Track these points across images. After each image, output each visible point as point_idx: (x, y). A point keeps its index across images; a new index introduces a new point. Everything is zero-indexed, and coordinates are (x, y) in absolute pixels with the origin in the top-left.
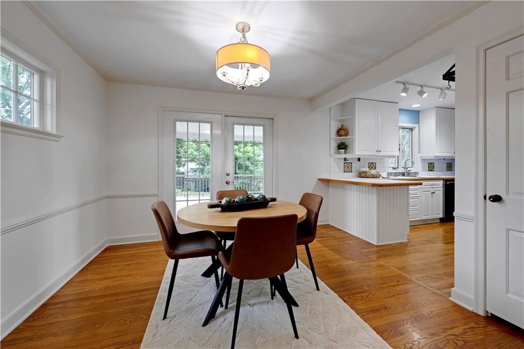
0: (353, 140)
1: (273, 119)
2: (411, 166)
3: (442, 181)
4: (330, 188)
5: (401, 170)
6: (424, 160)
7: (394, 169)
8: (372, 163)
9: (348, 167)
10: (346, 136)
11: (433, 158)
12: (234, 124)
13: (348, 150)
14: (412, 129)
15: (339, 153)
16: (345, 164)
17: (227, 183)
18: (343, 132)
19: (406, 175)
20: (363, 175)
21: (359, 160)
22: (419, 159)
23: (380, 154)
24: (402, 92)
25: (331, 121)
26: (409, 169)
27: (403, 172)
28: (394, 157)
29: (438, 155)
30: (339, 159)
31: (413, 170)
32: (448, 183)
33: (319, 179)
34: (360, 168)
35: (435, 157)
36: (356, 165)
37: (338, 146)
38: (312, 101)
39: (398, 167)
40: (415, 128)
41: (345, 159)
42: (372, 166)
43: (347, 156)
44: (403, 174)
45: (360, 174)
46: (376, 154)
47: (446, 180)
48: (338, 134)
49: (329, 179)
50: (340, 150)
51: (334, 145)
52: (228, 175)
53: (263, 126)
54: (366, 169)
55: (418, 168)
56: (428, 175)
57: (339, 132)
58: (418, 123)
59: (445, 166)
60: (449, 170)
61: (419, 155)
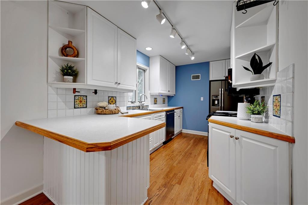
2: (144, 101)
3: (165, 112)
5: (137, 104)
6: (152, 96)
7: (133, 103)
8: (113, 97)
9: (81, 102)
10: (77, 57)
11: (158, 94)
13: (79, 78)
14: (144, 71)
15: (63, 81)
16: (77, 98)
18: (70, 51)
19: (141, 108)
20: (100, 111)
21: (96, 92)
22: (149, 95)
23: (119, 87)
25: (50, 29)
26: (143, 103)
27: (139, 105)
28: (132, 91)
29: (161, 92)
31: (145, 104)
32: (168, 113)
34: (99, 102)
35: (159, 93)
36: (92, 99)
37: (61, 71)
39: (135, 101)
40: (147, 69)
41: (74, 90)
42: (112, 100)
43: (76, 86)
44: (139, 108)
45: (97, 109)
46: (115, 86)
47: (167, 111)
50: (66, 77)
51: (55, 68)
54: (104, 104)
55: (148, 102)
56: (154, 107)
57: (65, 50)
58: (148, 66)
59: (162, 100)
60: (164, 103)
61: (149, 92)
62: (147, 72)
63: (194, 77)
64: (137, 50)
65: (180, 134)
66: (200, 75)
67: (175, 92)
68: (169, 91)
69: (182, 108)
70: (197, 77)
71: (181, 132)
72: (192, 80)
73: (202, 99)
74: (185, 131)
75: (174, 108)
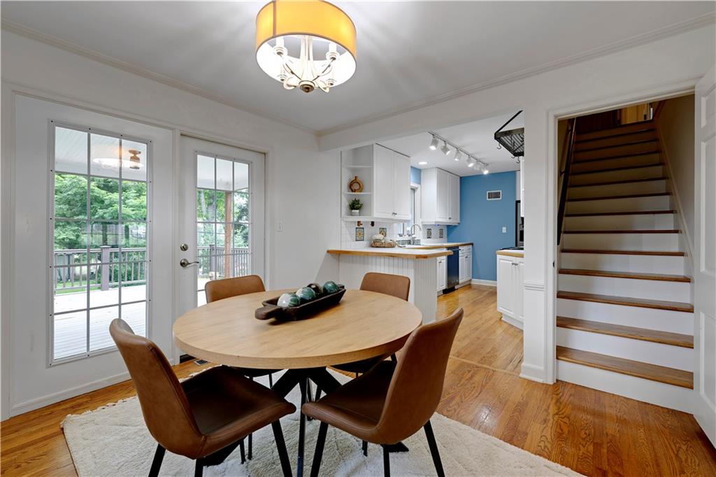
0: (370, 197)
1: (265, 154)
4: (340, 263)
5: (407, 237)
6: (424, 226)
7: (401, 236)
8: (383, 229)
9: (360, 234)
10: (361, 191)
11: (433, 223)
12: (197, 152)
13: (364, 210)
14: (414, 190)
15: (352, 215)
16: (358, 230)
17: (182, 264)
18: (356, 186)
19: (412, 243)
20: (378, 244)
21: (373, 224)
22: (420, 225)
23: (395, 217)
24: (432, 145)
25: (343, 169)
26: (413, 236)
27: (409, 239)
29: (439, 221)
30: (351, 222)
31: (417, 237)
33: (328, 252)
34: (374, 234)
35: (435, 222)
36: (368, 230)
37: (350, 206)
38: (322, 137)
39: (403, 234)
40: (417, 188)
41: (359, 223)
42: (383, 231)
43: (361, 219)
44: (410, 243)
45: (374, 242)
46: (391, 217)
47: (448, 248)
48: (350, 187)
49: (339, 249)
50: (353, 211)
51: (346, 203)
52: (184, 248)
53: (250, 163)
54: (380, 236)
55: (419, 235)
56: (427, 242)
57: (352, 186)
58: (419, 183)
59: (438, 232)
60: (441, 237)
61: (421, 220)
62: (418, 192)
63: (491, 196)
64: (412, 167)
65: (468, 286)
66: (501, 191)
67: (459, 219)
68: (450, 218)
69: (472, 244)
70: (497, 195)
71: (470, 284)
72: (488, 199)
73: (504, 230)
74: (475, 282)
75: (459, 244)
